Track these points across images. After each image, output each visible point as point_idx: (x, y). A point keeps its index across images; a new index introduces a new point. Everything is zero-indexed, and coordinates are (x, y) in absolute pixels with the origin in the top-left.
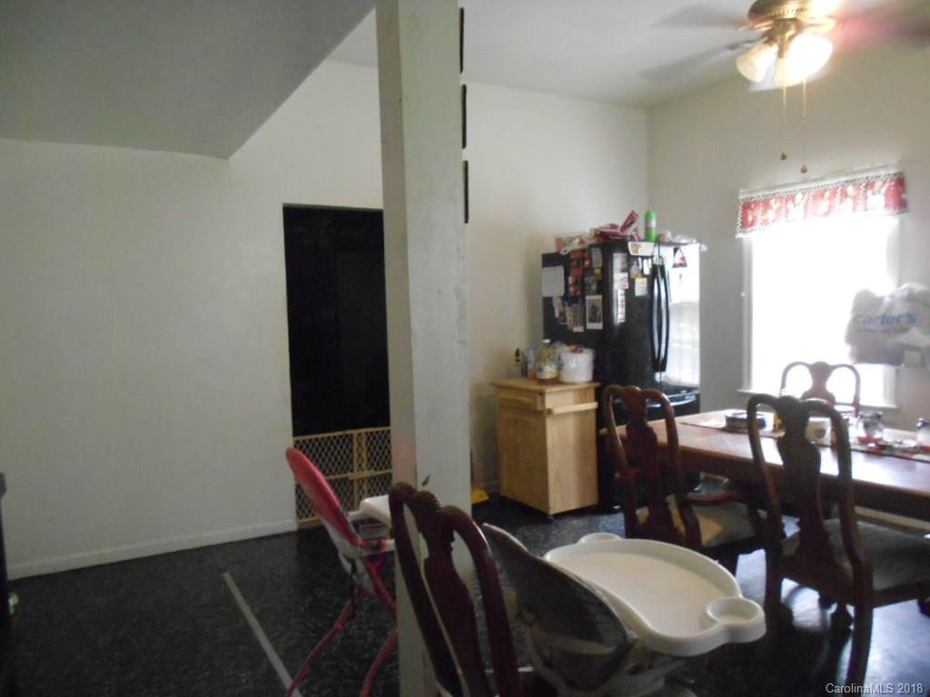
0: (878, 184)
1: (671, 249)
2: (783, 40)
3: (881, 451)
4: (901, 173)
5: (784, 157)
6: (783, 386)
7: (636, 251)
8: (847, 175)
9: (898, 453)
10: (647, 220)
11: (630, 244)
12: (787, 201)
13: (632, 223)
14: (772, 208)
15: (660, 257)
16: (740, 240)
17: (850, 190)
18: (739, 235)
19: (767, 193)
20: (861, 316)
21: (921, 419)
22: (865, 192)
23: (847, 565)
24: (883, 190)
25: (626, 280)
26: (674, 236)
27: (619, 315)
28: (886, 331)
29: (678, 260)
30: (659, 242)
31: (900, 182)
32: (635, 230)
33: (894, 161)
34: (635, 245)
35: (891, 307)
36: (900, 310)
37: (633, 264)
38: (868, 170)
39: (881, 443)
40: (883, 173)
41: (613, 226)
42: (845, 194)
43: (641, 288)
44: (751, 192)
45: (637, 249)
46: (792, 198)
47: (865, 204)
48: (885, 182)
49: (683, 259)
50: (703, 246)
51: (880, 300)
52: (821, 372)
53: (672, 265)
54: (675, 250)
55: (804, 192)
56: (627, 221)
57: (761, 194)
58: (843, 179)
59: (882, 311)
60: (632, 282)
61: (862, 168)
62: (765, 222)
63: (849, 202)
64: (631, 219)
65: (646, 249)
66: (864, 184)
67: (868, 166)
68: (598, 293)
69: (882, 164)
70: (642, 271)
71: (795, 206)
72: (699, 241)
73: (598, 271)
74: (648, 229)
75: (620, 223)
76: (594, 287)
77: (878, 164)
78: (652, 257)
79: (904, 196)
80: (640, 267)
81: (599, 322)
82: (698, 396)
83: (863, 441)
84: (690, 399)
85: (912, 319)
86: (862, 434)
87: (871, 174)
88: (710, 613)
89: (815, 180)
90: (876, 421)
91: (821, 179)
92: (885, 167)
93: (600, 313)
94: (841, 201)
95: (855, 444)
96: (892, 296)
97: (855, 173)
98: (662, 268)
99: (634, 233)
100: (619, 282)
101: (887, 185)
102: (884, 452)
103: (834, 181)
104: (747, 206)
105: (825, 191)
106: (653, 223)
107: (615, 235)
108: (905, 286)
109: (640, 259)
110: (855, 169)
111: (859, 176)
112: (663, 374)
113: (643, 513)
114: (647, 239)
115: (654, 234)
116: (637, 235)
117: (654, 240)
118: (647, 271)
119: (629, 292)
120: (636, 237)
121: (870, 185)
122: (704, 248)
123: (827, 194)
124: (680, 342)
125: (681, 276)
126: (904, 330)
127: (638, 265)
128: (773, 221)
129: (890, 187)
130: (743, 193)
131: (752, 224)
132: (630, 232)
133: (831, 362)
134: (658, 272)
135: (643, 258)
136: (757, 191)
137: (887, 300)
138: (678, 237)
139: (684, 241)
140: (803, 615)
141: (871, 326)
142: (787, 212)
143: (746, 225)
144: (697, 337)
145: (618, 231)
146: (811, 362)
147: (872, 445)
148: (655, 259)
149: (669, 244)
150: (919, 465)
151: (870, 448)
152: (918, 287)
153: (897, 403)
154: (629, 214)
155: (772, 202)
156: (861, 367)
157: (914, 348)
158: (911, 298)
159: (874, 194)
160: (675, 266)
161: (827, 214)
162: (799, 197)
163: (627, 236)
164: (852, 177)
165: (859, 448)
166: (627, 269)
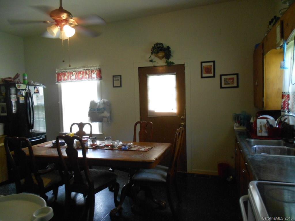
0: (95, 71)
1: (33, 87)
2: (61, 25)
3: (95, 148)
4: (100, 69)
5: (63, 61)
6: (71, 131)
7: (19, 87)
8: (86, 67)
9: (100, 148)
10: (24, 77)
11: (16, 85)
12: (70, 74)
13: (17, 77)
14: (66, 76)
15: (29, 90)
16: (57, 85)
17: (87, 72)
18: (57, 83)
19: (64, 71)
20: (92, 109)
21: (105, 138)
22: (91, 73)
23: (87, 183)
24: (96, 73)
25: (16, 97)
26: (34, 83)
27: (14, 110)
28: (99, 113)
29: (35, 91)
30: (29, 84)
31: (100, 71)
32: (19, 80)
33: (98, 65)
34: (19, 85)
35: (99, 106)
36: (102, 107)
37: (18, 92)
38: (92, 67)
39: (96, 146)
40: (95, 68)
41: (10, 78)
42: (86, 73)
43: (22, 100)
44: (60, 70)
45: (20, 87)
46: (72, 73)
47: (92, 76)
48: (96, 71)
49: (38, 90)
50: (45, 86)
51: (97, 104)
52: (81, 126)
53: (34, 92)
54: (35, 88)
55: (75, 71)
56: (15, 77)
57: (63, 71)
58: (86, 69)
59: (97, 107)
60: (18, 99)
61: (90, 66)
62: (65, 80)
63: (87, 76)
64: (17, 76)
65: (23, 87)
66: (91, 71)
67: (92, 66)
68: (4, 102)
69: (95, 65)
70: (22, 94)
71: (73, 76)
72: (43, 85)
73: (4, 94)
74: (24, 80)
75: (13, 77)
76: (3, 100)
77: (94, 65)
78: (25, 90)
79: (101, 75)
80: (21, 93)
81: (5, 113)
82: (45, 136)
83: (92, 146)
84: (43, 137)
85: (104, 109)
86: (91, 143)
87: (92, 68)
88: (34, 215)
89: (78, 68)
90: (95, 139)
91: (80, 68)
92: (96, 66)
93: (5, 109)
94: (86, 75)
95: (90, 147)
96: (99, 103)
97: (89, 67)
98: (30, 94)
99: (18, 81)
100: (13, 98)
101: (97, 71)
102: (97, 148)
103: (83, 69)
104: (59, 74)
105: (81, 72)
106: (26, 78)
107: (11, 81)
108: (102, 100)
109: (21, 90)
110: (89, 66)
111: (90, 68)
112: (33, 130)
113: (23, 181)
114: (24, 83)
115: (26, 81)
116: (20, 82)
117: (27, 84)
118: (24, 94)
119: (17, 102)
120: (19, 82)
121: (92, 71)
122: (45, 87)
123: (81, 73)
124: (39, 118)
125: (37, 96)
126: (103, 112)
127: (20, 92)
128: (67, 80)
129: (98, 72)
130: (57, 70)
131: (61, 80)
132: (16, 80)
133: (84, 123)
134: (28, 95)
135: (22, 90)
136: (61, 70)
137: (98, 104)
138: (36, 83)
139: (38, 85)
140: (79, 200)
141: (95, 112)
142: (71, 77)
143: (59, 80)
144: (44, 116)
145: (12, 80)
146: (78, 123)
147: (94, 146)
148: (27, 90)
149: (33, 85)
150: (106, 150)
151: (93, 147)
152: (106, 100)
153: (102, 133)
154: (16, 74)
155: (66, 73)
156: (92, 124)
157: (105, 117)
158: (104, 103)
159: (93, 74)
160: (35, 93)
161: (82, 78)
162: (74, 73)
163: (15, 82)
164: (88, 69)
165: (90, 148)
166: (16, 94)
